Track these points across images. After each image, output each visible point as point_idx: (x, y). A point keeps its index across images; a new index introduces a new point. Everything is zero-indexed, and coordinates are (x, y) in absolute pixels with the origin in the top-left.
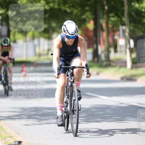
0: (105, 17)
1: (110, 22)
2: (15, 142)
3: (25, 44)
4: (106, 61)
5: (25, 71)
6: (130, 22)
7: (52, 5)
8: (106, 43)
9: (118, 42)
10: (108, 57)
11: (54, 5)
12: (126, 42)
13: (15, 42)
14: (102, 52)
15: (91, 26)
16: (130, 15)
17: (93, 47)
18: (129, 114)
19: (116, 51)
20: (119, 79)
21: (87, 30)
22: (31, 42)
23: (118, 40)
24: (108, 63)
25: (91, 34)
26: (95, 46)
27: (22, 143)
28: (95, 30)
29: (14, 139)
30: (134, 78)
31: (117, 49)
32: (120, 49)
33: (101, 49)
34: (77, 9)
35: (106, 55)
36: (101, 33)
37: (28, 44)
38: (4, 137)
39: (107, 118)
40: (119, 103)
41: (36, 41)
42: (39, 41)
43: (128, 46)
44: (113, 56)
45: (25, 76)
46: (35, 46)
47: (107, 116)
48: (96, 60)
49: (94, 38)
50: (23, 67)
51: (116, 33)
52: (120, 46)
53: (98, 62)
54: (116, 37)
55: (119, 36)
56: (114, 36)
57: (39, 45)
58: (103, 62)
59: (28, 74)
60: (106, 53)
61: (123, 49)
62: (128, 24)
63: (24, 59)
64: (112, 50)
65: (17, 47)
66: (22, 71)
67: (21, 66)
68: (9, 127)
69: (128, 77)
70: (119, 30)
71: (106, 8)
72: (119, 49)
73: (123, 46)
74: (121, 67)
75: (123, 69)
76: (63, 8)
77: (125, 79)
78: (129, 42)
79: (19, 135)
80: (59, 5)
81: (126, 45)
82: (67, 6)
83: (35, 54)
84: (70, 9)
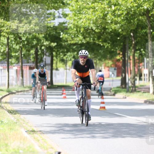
1: (136, 54)
2: (56, 152)
4: (133, 87)
5: (65, 94)
7: (88, 39)
10: (134, 84)
11: (90, 39)
13: (57, 69)
14: (129, 80)
17: (122, 76)
19: (140, 79)
20: (143, 102)
24: (134, 89)
26: (124, 75)
29: (54, 150)
33: (128, 77)
34: (109, 43)
35: (133, 82)
37: (68, 71)
39: (132, 135)
40: (142, 122)
44: (138, 83)
45: (65, 98)
47: (132, 133)
48: (124, 86)
49: (123, 68)
50: (63, 91)
53: (125, 88)
56: (139, 66)
58: (129, 87)
59: (67, 97)
63: (64, 84)
64: (138, 78)
65: (58, 74)
66: (63, 94)
68: (51, 140)
69: (151, 101)
71: (134, 42)
72: (143, 77)
75: (146, 94)
76: (97, 42)
77: (148, 103)
80: (94, 40)
82: (100, 40)
84: (102, 43)
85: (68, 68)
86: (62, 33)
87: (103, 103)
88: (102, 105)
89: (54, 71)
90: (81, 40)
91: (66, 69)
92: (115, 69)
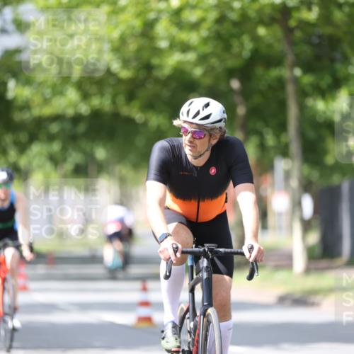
5: (25, 276)
20: (272, 300)
30: (313, 299)
31: (266, 221)
45: (24, 289)
69: (297, 296)
71: (241, 110)
72: (271, 220)
77: (288, 301)
80: (114, 102)
86: (12, 84)
87: (145, 304)
88: (144, 312)
90: (75, 106)
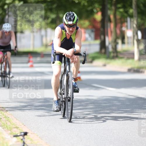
0: (113, 8)
1: (118, 13)
2: (21, 133)
3: (32, 34)
4: (114, 53)
5: (32, 62)
6: (139, 13)
8: (113, 34)
9: (126, 33)
10: (115, 49)
12: (134, 33)
13: (22, 32)
14: (109, 44)
15: (98, 17)
16: (138, 6)
17: (101, 38)
18: (135, 106)
19: (123, 43)
20: (126, 70)
21: (95, 20)
22: (38, 33)
23: (125, 31)
24: (115, 55)
25: (99, 25)
26: (102, 37)
27: (28, 134)
28: (103, 21)
29: (20, 130)
30: (141, 70)
31: (124, 40)
32: (128, 40)
33: (109, 40)
35: (114, 47)
36: (109, 24)
37: (35, 34)
38: (10, 127)
41: (43, 32)
42: (46, 32)
43: (136, 37)
44: (120, 47)
45: (32, 66)
46: (42, 37)
48: (103, 51)
49: (102, 29)
50: (30, 58)
51: (123, 24)
52: (128, 38)
53: (105, 53)
54: (124, 29)
55: (127, 27)
56: (121, 27)
57: (46, 36)
58: (110, 53)
59: (35, 65)
60: (114, 45)
61: (131, 40)
62: (136, 15)
63: (31, 49)
64: (120, 41)
65: (24, 38)
66: (29, 62)
67: (27, 57)
68: (15, 118)
69: (136, 69)
70: (127, 22)
72: (126, 40)
73: (131, 37)
74: (128, 58)
75: (130, 61)
77: (132, 71)
78: (137, 34)
79: (25, 125)
81: (134, 36)
83: (42, 44)
85: (35, 30)
89: (18, 35)
91: (34, 32)
92: (92, 31)
